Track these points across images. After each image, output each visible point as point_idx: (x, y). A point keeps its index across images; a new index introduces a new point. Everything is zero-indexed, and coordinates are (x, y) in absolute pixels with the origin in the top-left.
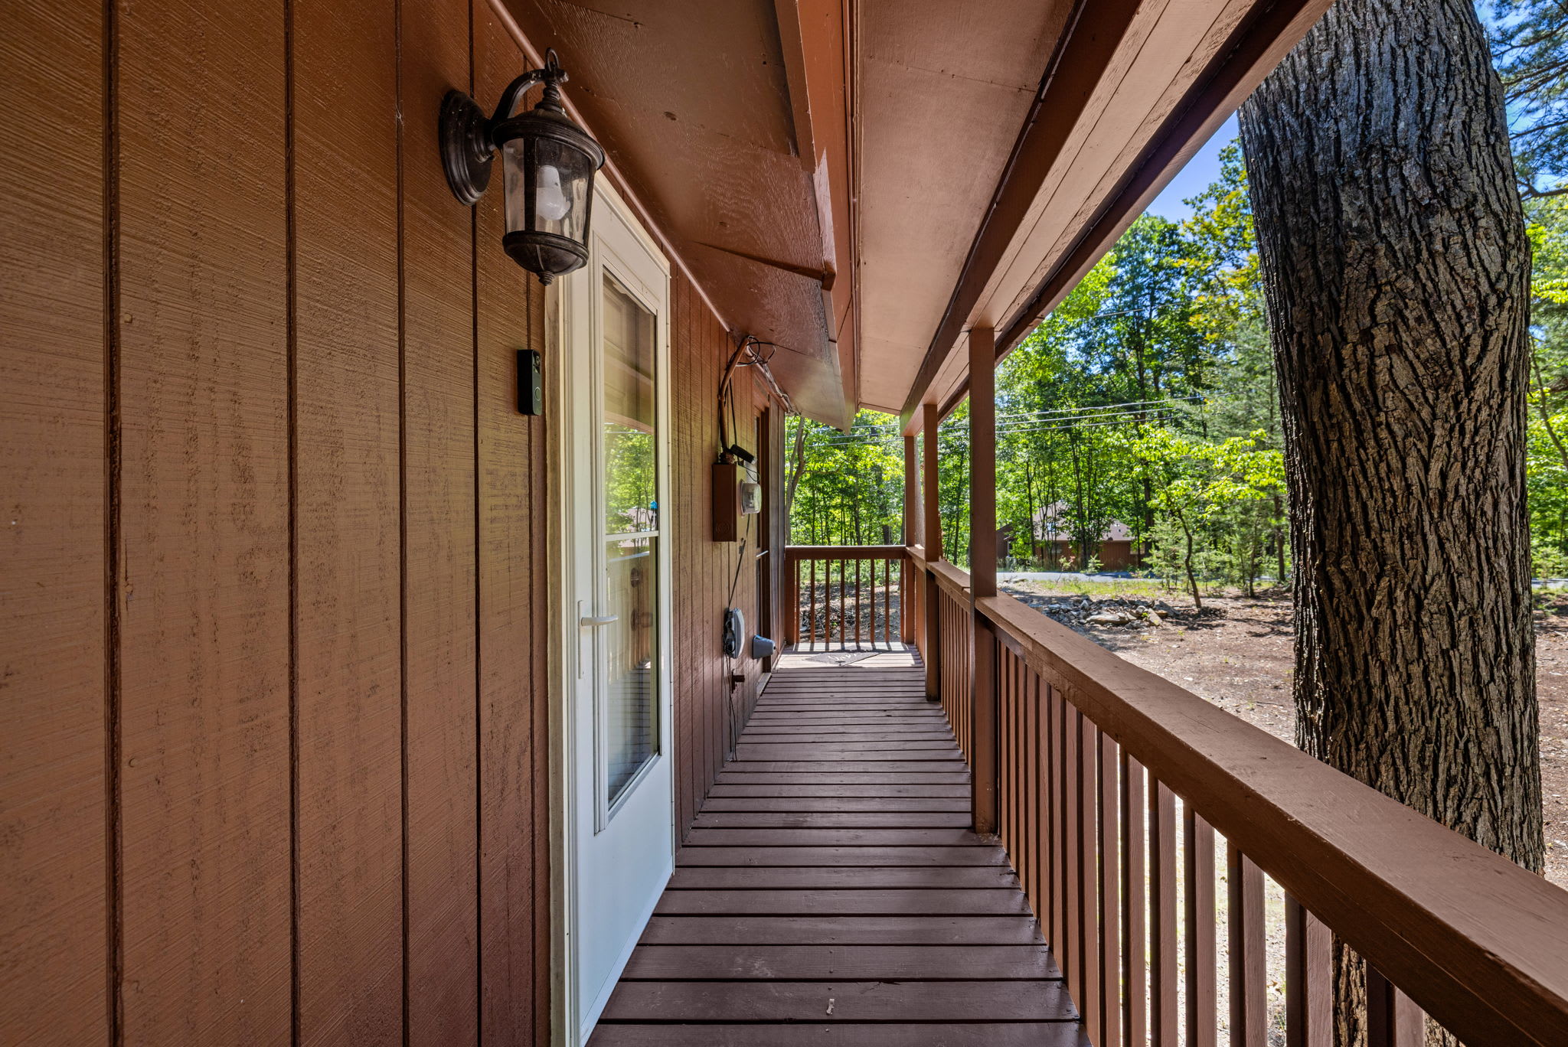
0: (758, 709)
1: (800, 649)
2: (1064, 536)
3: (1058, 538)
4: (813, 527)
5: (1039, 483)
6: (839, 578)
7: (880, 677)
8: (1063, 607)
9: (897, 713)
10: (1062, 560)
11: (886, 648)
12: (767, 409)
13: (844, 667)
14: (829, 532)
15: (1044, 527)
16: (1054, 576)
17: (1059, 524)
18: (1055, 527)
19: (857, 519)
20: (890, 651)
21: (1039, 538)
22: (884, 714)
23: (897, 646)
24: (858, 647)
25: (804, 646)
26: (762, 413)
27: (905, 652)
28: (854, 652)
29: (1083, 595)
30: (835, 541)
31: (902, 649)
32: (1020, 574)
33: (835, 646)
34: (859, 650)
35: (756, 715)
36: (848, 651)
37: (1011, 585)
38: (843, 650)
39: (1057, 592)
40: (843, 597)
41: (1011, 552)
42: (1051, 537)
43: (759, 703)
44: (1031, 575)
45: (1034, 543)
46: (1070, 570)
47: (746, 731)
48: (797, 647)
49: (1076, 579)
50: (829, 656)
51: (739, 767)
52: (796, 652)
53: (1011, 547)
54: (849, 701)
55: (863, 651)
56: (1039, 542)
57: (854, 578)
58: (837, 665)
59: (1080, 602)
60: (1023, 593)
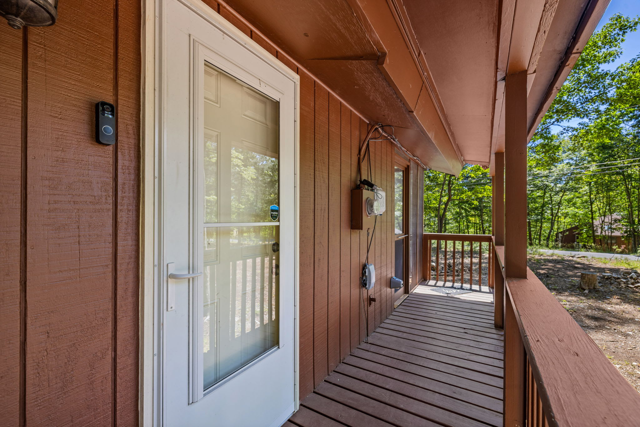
0: (394, 313)
1: (429, 284)
2: (617, 234)
3: (613, 234)
4: (460, 225)
5: (599, 203)
6: (469, 249)
7: (469, 306)
8: (614, 275)
9: (472, 332)
10: (614, 247)
11: (478, 289)
12: (408, 166)
13: (449, 297)
14: (468, 227)
15: (602, 228)
16: (608, 255)
17: (613, 226)
18: (611, 228)
19: (482, 221)
20: (480, 291)
21: (599, 234)
22: (463, 331)
23: (485, 288)
24: (462, 286)
25: (432, 282)
26: (406, 168)
27: (490, 293)
28: (458, 289)
29: (632, 269)
30: (472, 232)
31: (488, 291)
32: (583, 253)
33: (449, 284)
34: (462, 288)
35: (391, 317)
36: (455, 288)
37: (575, 259)
38: (452, 287)
39: (609, 265)
40: (471, 257)
41: (578, 240)
42: (608, 233)
43: (396, 310)
44: (591, 254)
45: (594, 236)
46: (622, 253)
47: (382, 325)
48: (428, 282)
49: (626, 259)
50: (443, 289)
51: (368, 347)
52: (427, 285)
53: (578, 238)
54: (445, 318)
55: (463, 289)
56: (598, 236)
57: (478, 248)
58: (446, 295)
59: (629, 273)
60: (583, 264)
